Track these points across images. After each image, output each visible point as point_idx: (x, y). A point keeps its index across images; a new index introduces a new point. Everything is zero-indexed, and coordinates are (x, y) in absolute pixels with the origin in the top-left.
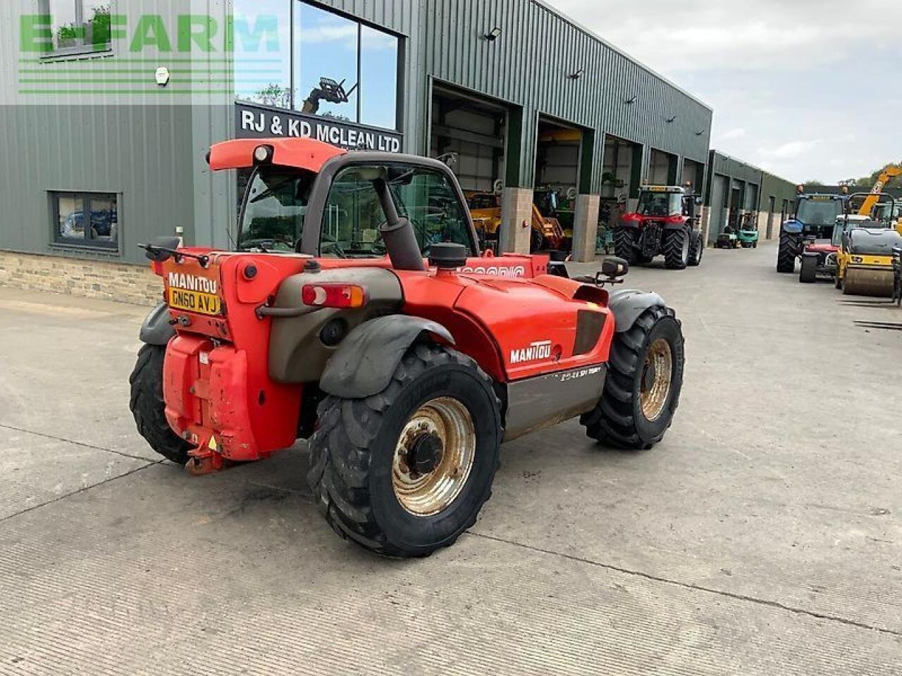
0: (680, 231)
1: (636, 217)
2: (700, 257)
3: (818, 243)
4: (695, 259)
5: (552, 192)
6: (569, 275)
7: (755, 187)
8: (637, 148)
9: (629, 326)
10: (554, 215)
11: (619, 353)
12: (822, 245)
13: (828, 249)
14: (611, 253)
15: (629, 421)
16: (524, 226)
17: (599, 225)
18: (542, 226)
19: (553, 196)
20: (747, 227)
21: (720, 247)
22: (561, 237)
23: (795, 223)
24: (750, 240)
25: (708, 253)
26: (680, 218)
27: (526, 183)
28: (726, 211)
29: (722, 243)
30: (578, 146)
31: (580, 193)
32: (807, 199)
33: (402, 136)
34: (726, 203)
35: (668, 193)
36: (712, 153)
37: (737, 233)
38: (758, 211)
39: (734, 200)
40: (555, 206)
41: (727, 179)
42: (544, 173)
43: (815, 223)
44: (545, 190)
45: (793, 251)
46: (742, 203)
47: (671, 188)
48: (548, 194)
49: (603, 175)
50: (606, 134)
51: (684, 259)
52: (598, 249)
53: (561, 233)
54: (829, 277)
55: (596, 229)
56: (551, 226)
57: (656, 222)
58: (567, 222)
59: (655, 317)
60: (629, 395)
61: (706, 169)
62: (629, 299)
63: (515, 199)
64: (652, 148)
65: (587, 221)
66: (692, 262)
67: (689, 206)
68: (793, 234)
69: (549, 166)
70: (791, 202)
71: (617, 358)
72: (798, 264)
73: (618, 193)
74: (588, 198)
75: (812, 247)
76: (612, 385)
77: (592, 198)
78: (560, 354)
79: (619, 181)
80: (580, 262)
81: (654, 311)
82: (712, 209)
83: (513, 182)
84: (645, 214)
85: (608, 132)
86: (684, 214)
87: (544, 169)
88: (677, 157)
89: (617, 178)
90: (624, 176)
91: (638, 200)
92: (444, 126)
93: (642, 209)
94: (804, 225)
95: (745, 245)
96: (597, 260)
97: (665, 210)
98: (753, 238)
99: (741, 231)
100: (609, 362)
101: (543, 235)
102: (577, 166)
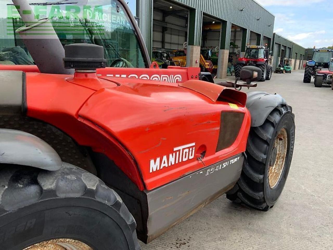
0: (263, 65)
1: (244, 59)
2: (271, 77)
3: (323, 70)
4: (269, 77)
5: (209, 50)
6: (215, 82)
7: (290, 49)
8: (244, 30)
9: (262, 122)
10: (210, 59)
11: (254, 143)
12: (325, 71)
13: (328, 72)
14: (233, 75)
15: (260, 196)
16: (196, 63)
17: (228, 63)
18: (205, 64)
19: (210, 52)
20: (287, 65)
21: (277, 73)
22: (213, 68)
23: (312, 62)
24: (288, 70)
25: (273, 75)
26: (263, 60)
27: (197, 44)
28: (279, 58)
29: (278, 71)
30: (220, 32)
31: (221, 49)
32: (317, 51)
33: (139, 19)
34: (279, 55)
35: (258, 49)
36: (274, 34)
37: (283, 67)
38: (291, 59)
39: (282, 54)
40: (210, 56)
41: (280, 45)
42: (206, 43)
43: (320, 62)
44: (206, 49)
45: (311, 74)
46: (285, 55)
47: (259, 47)
48: (207, 50)
49: (230, 43)
50: (232, 24)
51: (264, 77)
52: (228, 73)
53: (212, 67)
54: (328, 85)
55: (227, 65)
56: (208, 64)
57: (252, 61)
58: (215, 62)
59: (280, 113)
60: (261, 177)
61: (272, 40)
62: (261, 99)
63: (192, 51)
64: (251, 31)
65: (223, 61)
66: (268, 79)
67: (266, 55)
68: (311, 67)
69: (208, 40)
70: (303, 55)
71: (252, 147)
72: (312, 79)
73: (236, 51)
74: (224, 51)
75: (320, 72)
76: (248, 168)
77: (226, 51)
78: (205, 152)
79: (236, 45)
80: (220, 78)
81: (280, 108)
82: (274, 57)
83: (191, 43)
84: (248, 58)
85: (233, 23)
86: (264, 58)
87: (206, 41)
88: (260, 35)
89: (236, 44)
90: (239, 44)
91: (245, 53)
92: (165, 22)
93: (247, 56)
94: (316, 63)
95: (286, 72)
96: (227, 78)
97: (256, 56)
98: (290, 69)
99: (285, 66)
100: (247, 152)
101: (205, 67)
102: (219, 40)
